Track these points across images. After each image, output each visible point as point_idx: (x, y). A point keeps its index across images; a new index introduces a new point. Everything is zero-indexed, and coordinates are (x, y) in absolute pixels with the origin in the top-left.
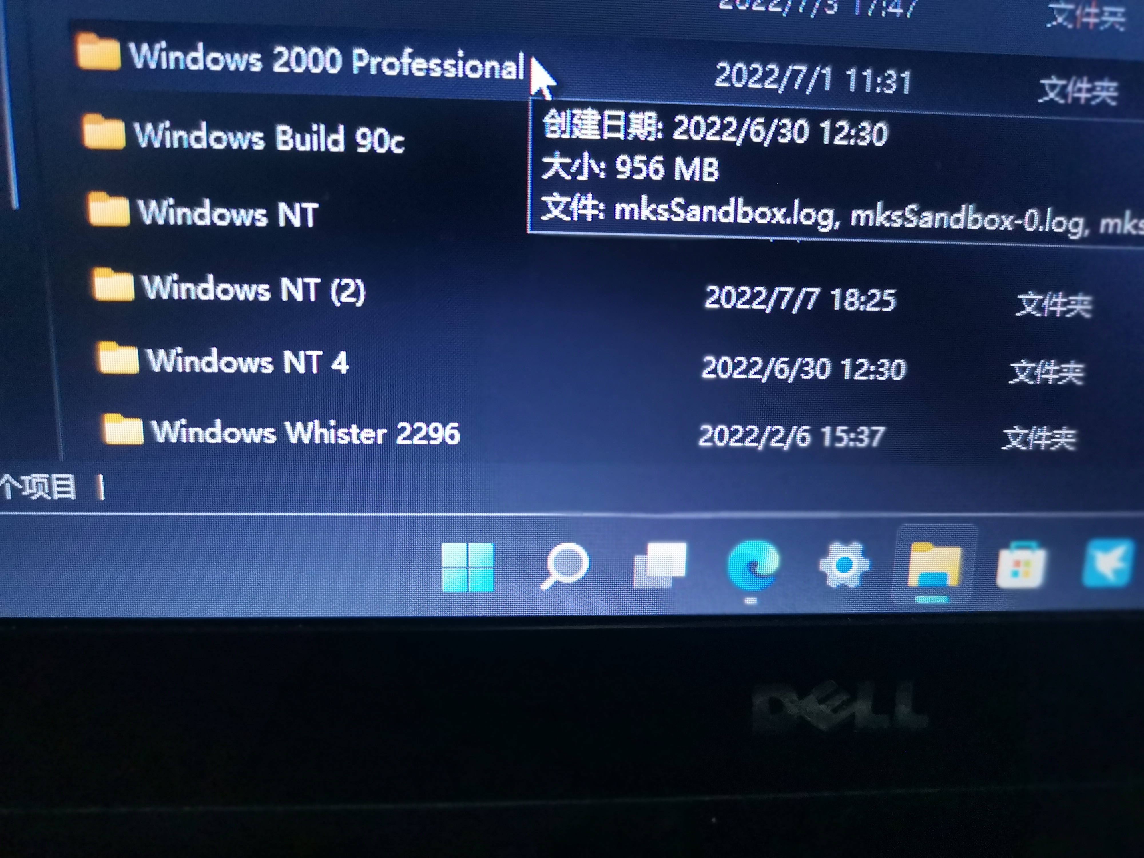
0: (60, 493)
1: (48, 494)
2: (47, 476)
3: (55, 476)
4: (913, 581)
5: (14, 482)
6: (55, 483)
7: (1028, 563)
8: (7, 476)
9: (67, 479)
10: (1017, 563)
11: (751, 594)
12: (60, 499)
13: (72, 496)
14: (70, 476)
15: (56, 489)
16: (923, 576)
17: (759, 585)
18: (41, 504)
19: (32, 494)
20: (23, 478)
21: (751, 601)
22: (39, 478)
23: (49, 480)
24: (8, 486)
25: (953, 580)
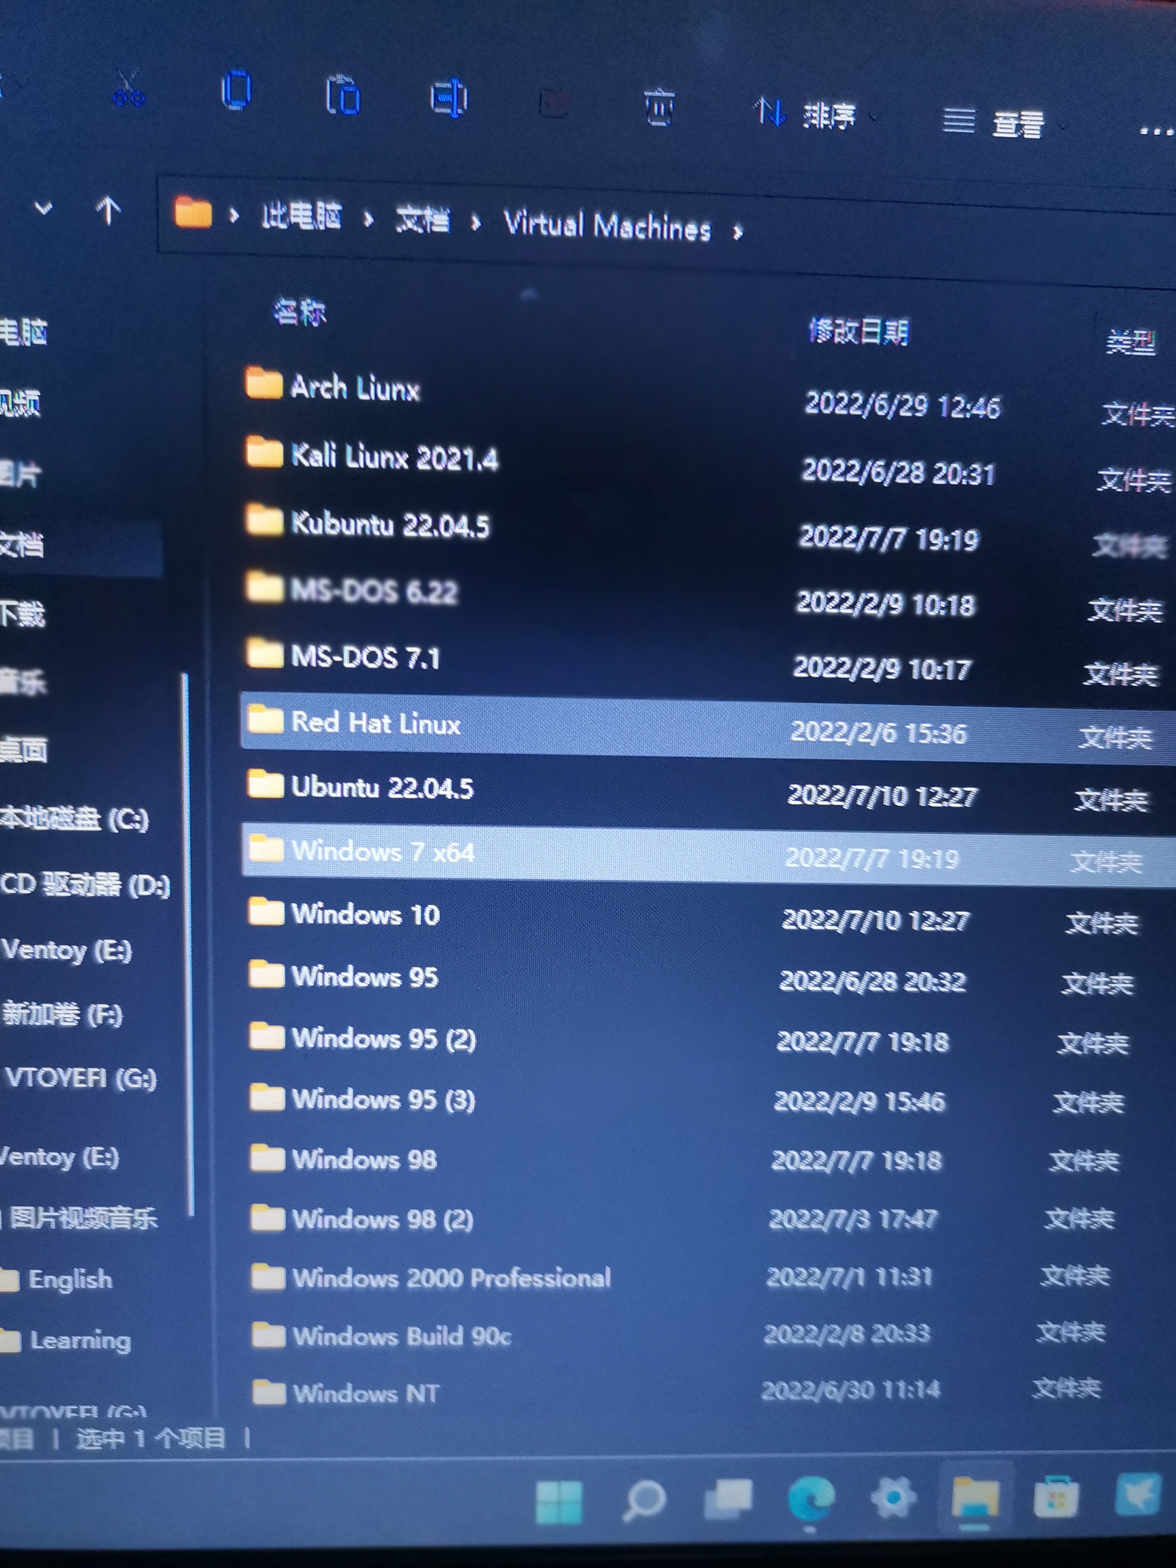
0: (211, 1442)
1: (201, 1444)
2: (201, 1429)
3: (207, 1429)
4: (957, 1511)
5: (173, 1435)
6: (208, 1434)
7: (1062, 1496)
8: (168, 1430)
9: (218, 1431)
10: (1052, 1495)
11: (810, 1524)
12: (212, 1448)
13: (222, 1446)
14: (221, 1429)
15: (208, 1439)
16: (968, 1508)
17: (817, 1516)
18: (196, 1452)
19: (187, 1444)
20: (182, 1431)
21: (810, 1530)
22: (195, 1431)
23: (203, 1432)
24: (167, 1438)
25: (993, 1509)
